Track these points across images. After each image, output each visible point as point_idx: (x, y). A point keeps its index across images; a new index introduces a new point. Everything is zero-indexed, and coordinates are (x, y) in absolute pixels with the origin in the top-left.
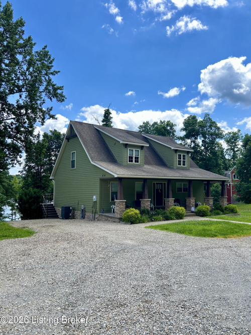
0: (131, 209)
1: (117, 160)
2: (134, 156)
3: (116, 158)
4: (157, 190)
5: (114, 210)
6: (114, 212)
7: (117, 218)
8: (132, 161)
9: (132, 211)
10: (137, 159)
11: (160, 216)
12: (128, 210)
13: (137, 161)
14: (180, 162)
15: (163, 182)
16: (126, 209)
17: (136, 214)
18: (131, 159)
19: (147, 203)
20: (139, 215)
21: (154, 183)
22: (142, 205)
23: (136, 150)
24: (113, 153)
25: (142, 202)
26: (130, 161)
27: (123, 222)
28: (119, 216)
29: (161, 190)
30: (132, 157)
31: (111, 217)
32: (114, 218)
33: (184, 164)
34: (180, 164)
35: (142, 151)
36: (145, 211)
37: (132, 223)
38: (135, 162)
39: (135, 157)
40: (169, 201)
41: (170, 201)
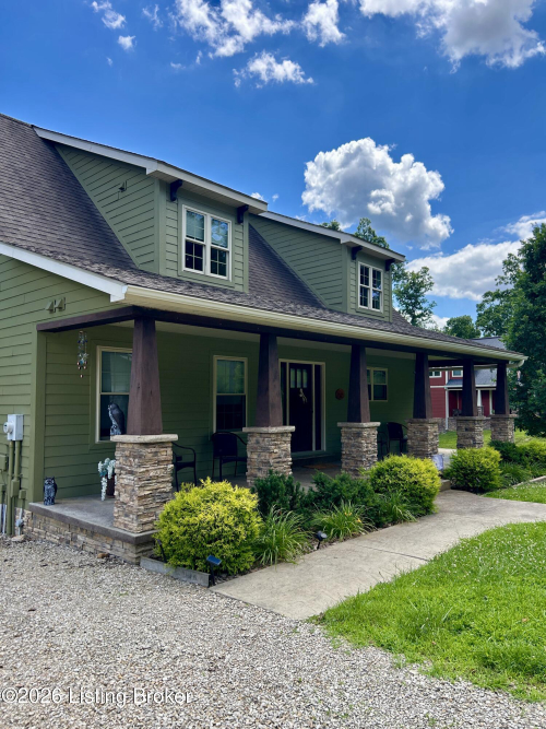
0: (211, 486)
1: (133, 255)
2: (208, 244)
3: (128, 248)
4: (294, 392)
5: (111, 484)
6: (110, 492)
7: (125, 539)
8: (199, 266)
9: (215, 498)
10: (219, 257)
11: (348, 510)
12: (192, 495)
13: (219, 267)
14: (364, 291)
15: (314, 363)
16: (176, 486)
17: (240, 514)
18: (194, 253)
19: (272, 446)
20: (256, 523)
21: (283, 365)
22: (253, 456)
23: (214, 221)
24: (115, 229)
25: (252, 442)
26: (189, 265)
27: (163, 568)
28: (134, 530)
29: (308, 392)
30: (199, 249)
31: (92, 532)
32: (106, 533)
33: (376, 305)
34: (364, 302)
35: (239, 228)
36: (275, 488)
37: (218, 573)
38: (213, 270)
39: (213, 250)
40: (359, 435)
41: (365, 434)
